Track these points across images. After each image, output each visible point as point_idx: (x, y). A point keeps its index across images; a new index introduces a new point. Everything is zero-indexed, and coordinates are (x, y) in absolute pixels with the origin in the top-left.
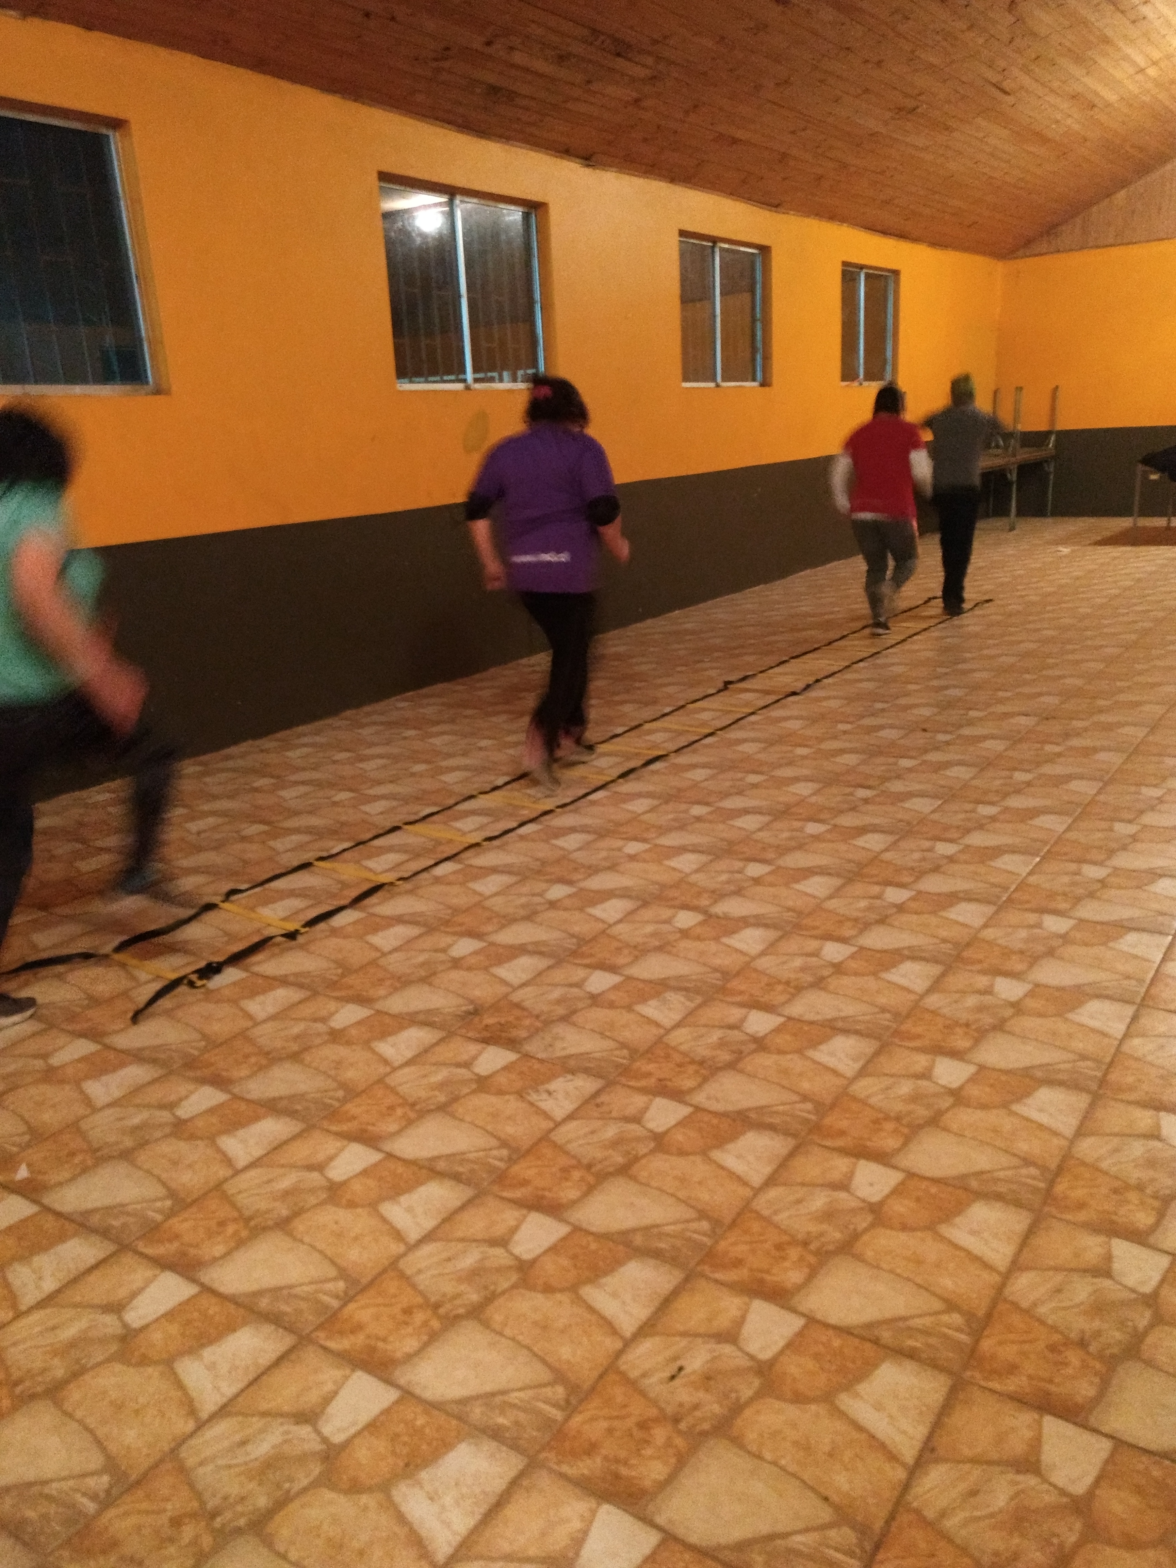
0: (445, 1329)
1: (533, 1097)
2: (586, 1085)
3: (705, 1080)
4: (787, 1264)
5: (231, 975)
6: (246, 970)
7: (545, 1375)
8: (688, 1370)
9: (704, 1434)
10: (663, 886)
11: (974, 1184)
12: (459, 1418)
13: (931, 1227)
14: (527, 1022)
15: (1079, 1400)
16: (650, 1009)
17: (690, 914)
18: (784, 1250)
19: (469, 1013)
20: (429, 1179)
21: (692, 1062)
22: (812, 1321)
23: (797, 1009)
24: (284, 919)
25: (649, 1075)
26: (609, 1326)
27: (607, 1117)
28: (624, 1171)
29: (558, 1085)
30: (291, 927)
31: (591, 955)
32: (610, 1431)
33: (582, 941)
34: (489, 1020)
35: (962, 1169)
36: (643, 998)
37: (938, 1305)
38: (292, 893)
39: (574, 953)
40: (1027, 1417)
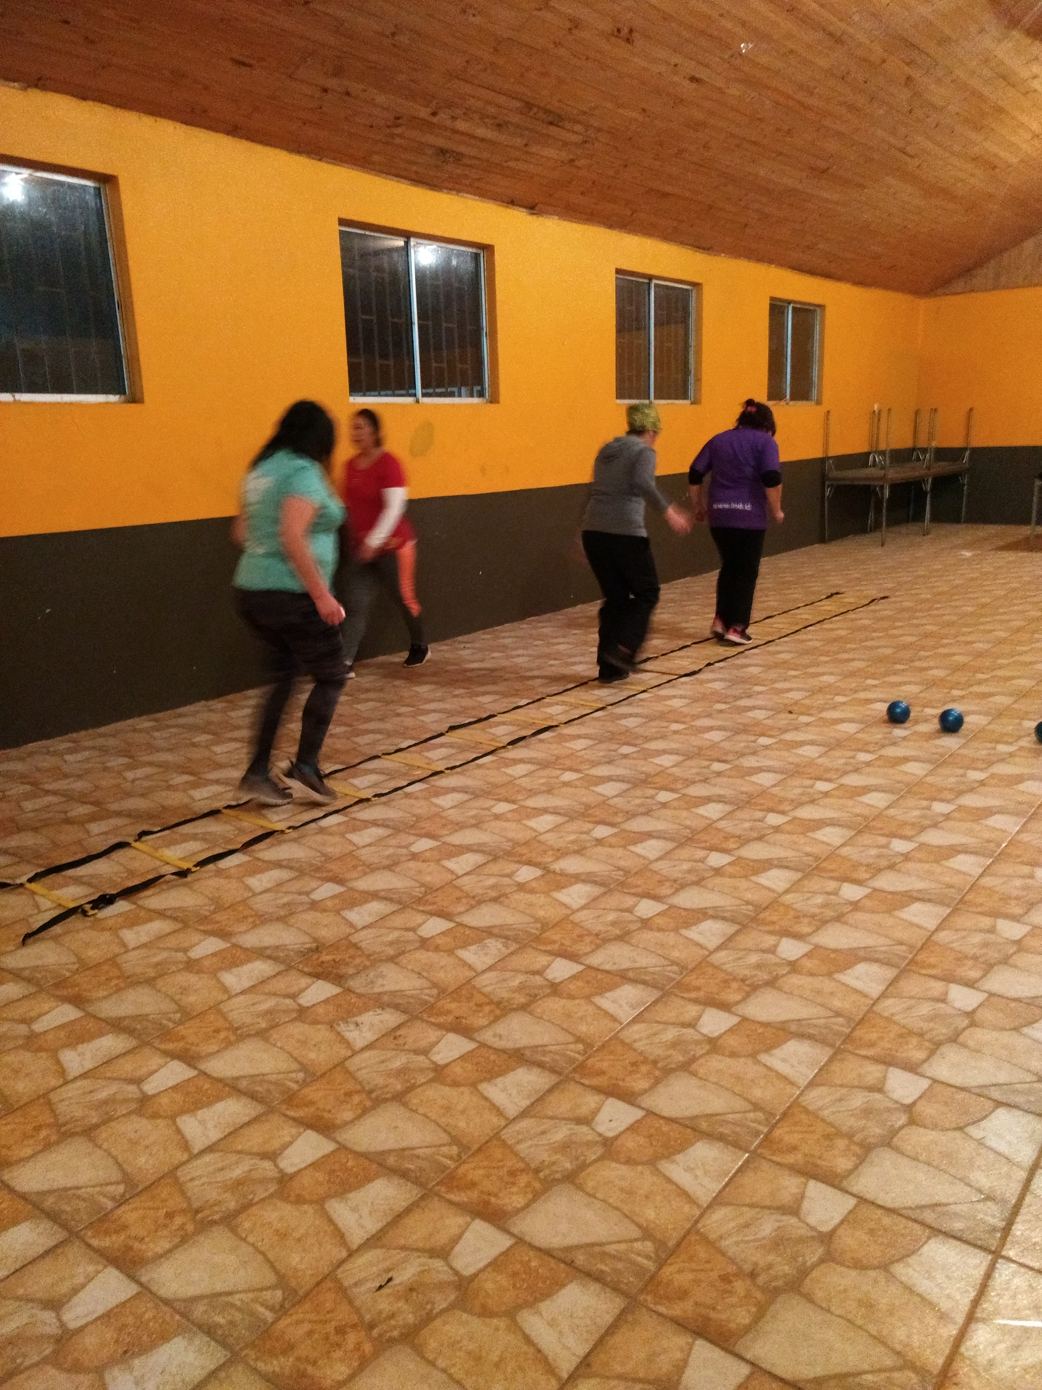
0: (197, 1232)
1: (342, 1027)
2: (390, 1018)
3: (497, 1019)
4: (515, 1189)
5: (121, 906)
6: (135, 903)
7: (271, 1278)
8: (396, 1281)
9: (392, 1341)
10: (516, 843)
11: (704, 1125)
12: (183, 1315)
13: (652, 1162)
14: (358, 961)
15: (733, 1326)
16: (469, 955)
17: (532, 869)
18: (516, 1176)
19: (310, 950)
20: (229, 1095)
21: (491, 1002)
22: (520, 1241)
23: (596, 959)
24: (182, 859)
25: (449, 1012)
26: (340, 1236)
27: (400, 1049)
28: (399, 1098)
29: (368, 1018)
30: (185, 866)
31: (434, 903)
32: (310, 1333)
33: (430, 889)
34: (326, 958)
35: (695, 1111)
36: (465, 945)
37: (636, 1233)
38: (194, 837)
39: (419, 900)
40: (682, 1340)
